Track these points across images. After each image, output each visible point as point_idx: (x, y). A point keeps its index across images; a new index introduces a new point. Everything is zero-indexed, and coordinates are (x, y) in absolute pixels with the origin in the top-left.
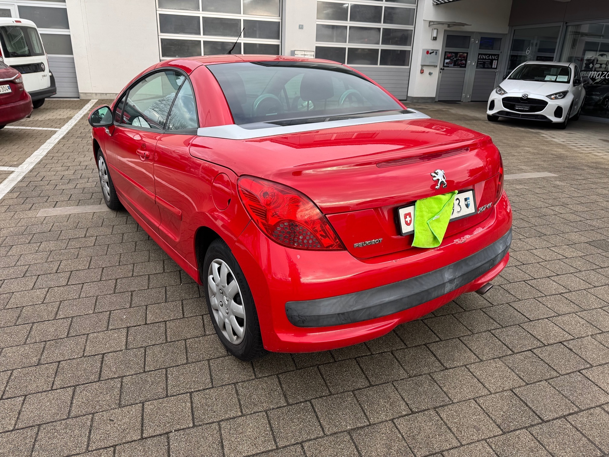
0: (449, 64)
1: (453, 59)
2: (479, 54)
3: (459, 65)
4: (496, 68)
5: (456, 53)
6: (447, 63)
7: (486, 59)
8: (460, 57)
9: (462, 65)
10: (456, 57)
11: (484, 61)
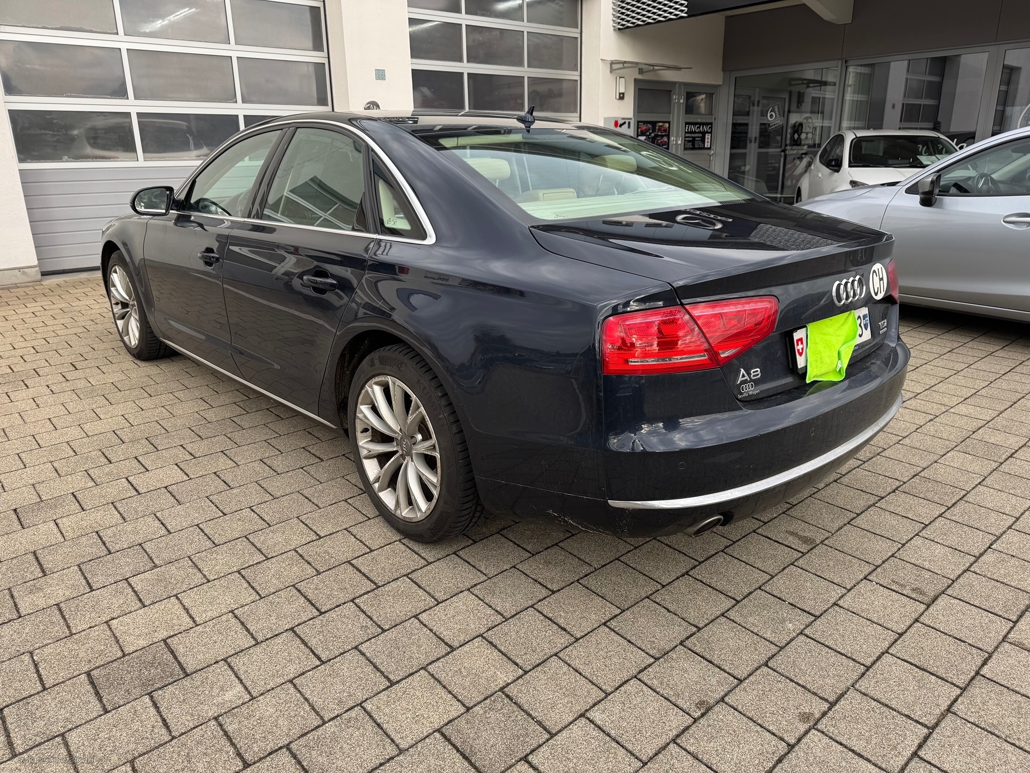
2: (686, 124)
4: (710, 149)
5: (654, 124)
7: (695, 132)
8: (659, 130)
9: (663, 145)
10: (654, 131)
11: (693, 135)
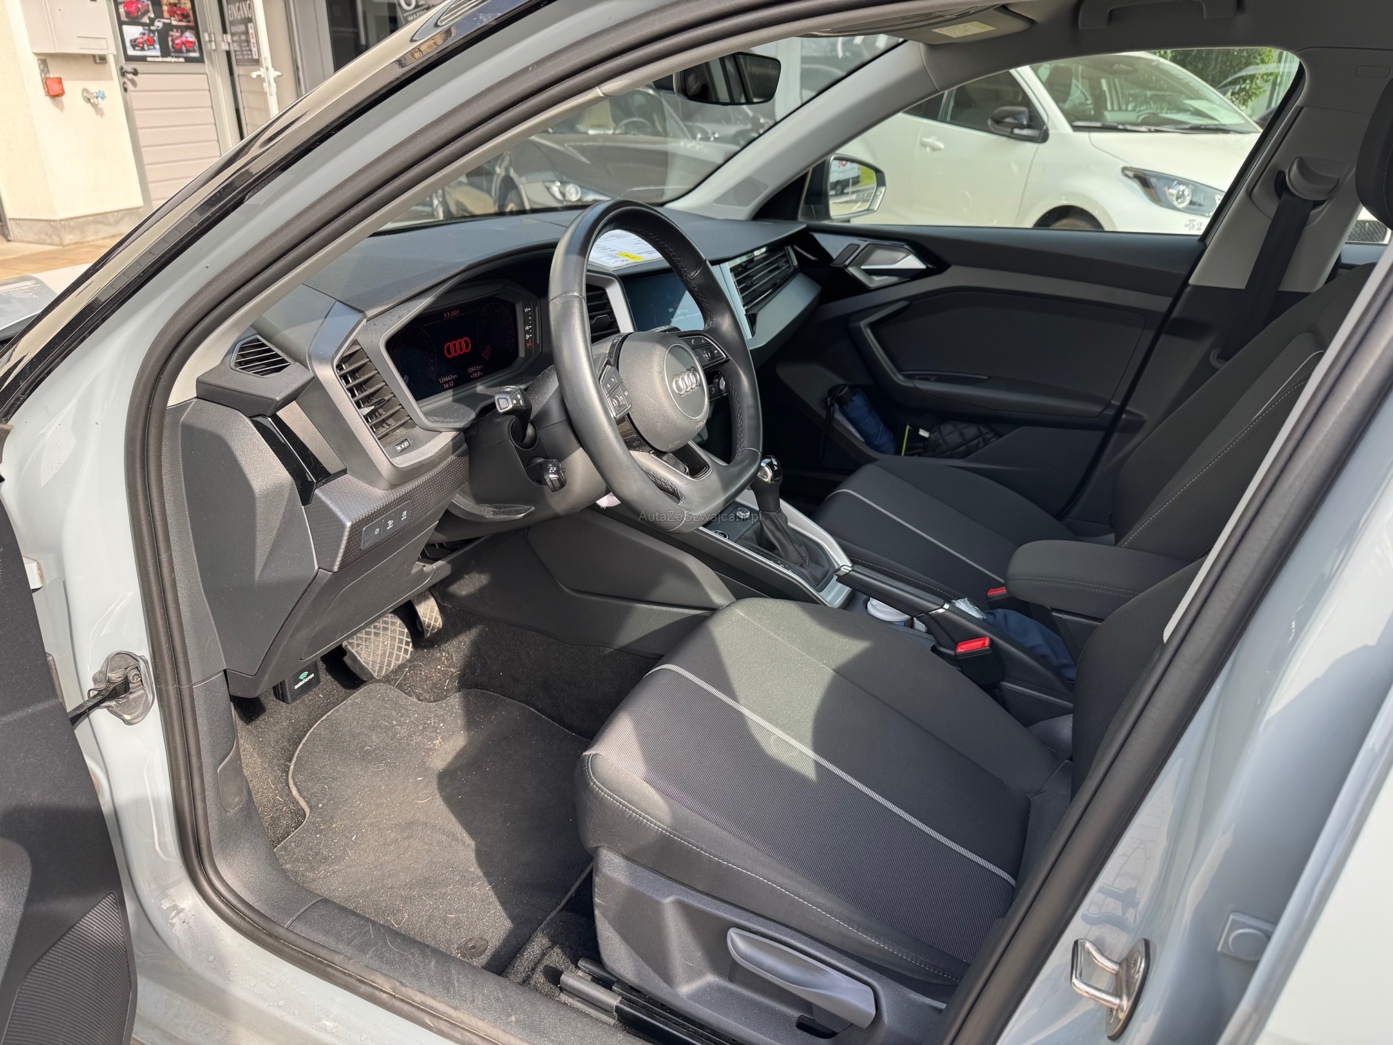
0: (143, 49)
1: (152, 21)
3: (180, 51)
6: (135, 44)
9: (188, 51)
